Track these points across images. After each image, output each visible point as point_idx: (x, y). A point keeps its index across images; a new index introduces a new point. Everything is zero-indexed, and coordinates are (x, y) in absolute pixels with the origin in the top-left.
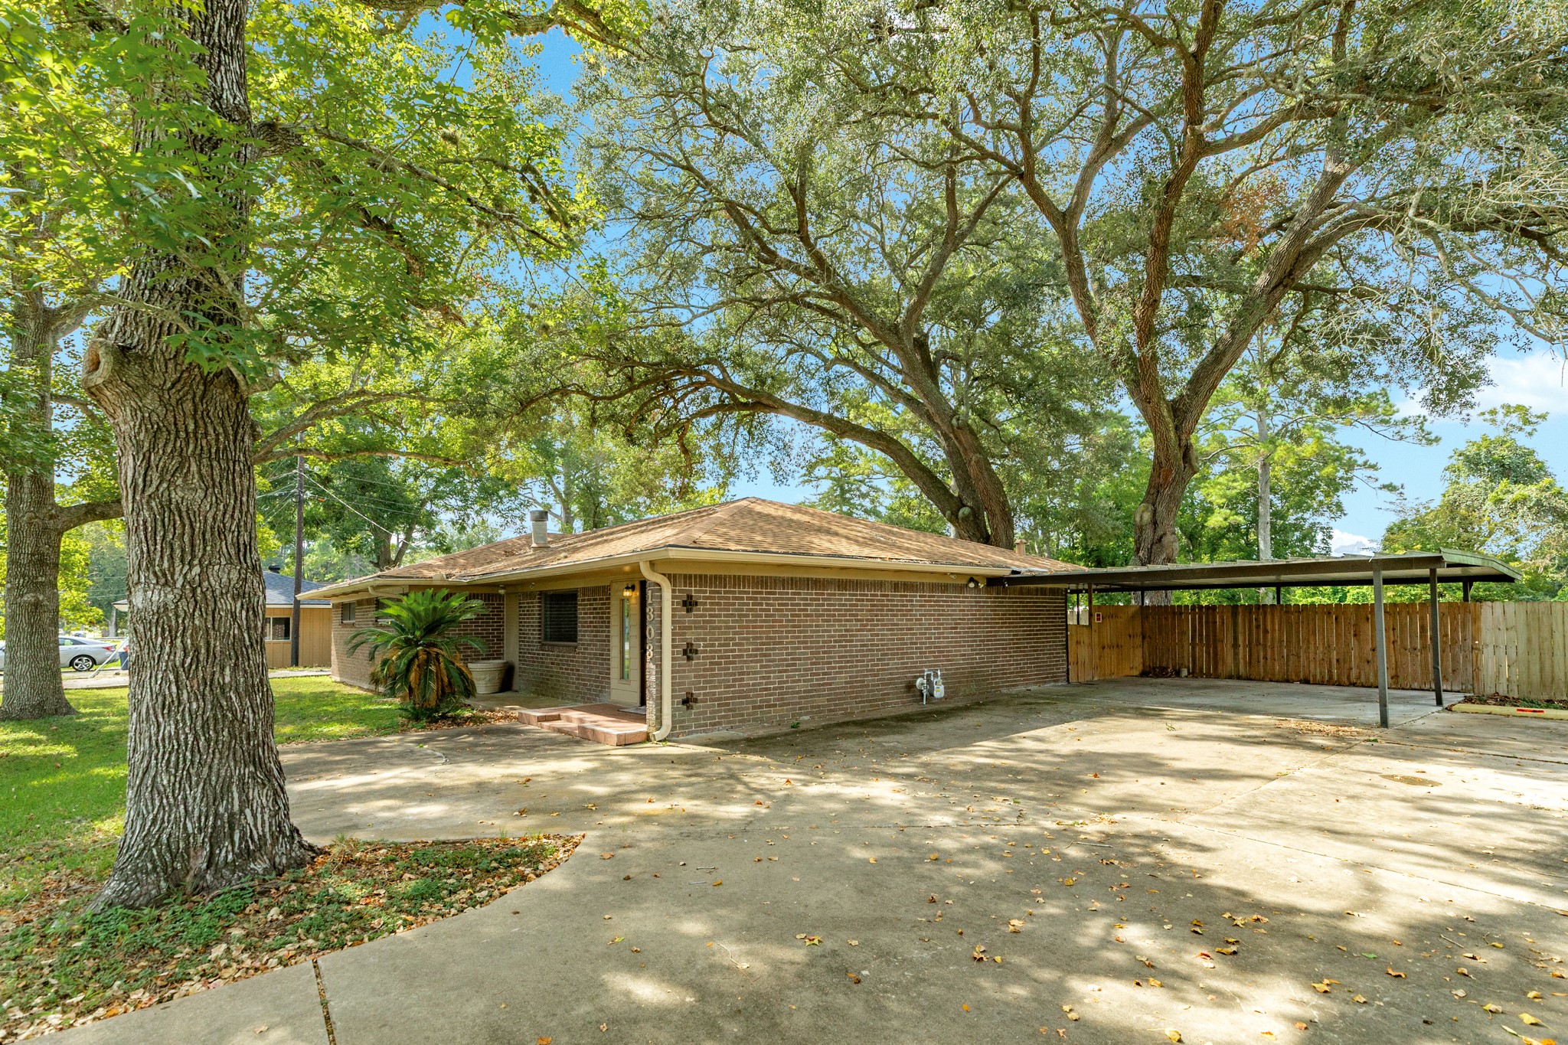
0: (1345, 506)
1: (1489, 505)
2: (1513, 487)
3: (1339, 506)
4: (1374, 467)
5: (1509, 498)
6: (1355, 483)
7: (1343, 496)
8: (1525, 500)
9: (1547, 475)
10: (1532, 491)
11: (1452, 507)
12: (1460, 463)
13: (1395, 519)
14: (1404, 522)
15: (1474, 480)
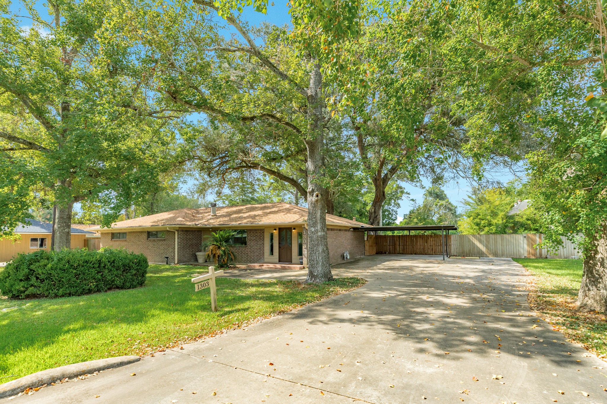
0: (401, 205)
1: (434, 206)
2: (440, 201)
3: (399, 204)
4: (409, 194)
5: (439, 204)
6: (403, 198)
7: (399, 201)
8: (442, 205)
9: (447, 198)
10: (443, 202)
11: (425, 206)
12: (427, 194)
13: (412, 208)
14: (414, 210)
15: (431, 198)
